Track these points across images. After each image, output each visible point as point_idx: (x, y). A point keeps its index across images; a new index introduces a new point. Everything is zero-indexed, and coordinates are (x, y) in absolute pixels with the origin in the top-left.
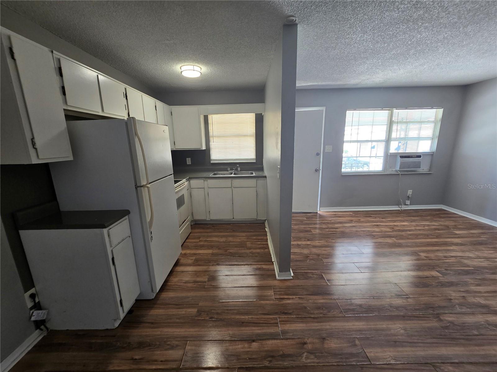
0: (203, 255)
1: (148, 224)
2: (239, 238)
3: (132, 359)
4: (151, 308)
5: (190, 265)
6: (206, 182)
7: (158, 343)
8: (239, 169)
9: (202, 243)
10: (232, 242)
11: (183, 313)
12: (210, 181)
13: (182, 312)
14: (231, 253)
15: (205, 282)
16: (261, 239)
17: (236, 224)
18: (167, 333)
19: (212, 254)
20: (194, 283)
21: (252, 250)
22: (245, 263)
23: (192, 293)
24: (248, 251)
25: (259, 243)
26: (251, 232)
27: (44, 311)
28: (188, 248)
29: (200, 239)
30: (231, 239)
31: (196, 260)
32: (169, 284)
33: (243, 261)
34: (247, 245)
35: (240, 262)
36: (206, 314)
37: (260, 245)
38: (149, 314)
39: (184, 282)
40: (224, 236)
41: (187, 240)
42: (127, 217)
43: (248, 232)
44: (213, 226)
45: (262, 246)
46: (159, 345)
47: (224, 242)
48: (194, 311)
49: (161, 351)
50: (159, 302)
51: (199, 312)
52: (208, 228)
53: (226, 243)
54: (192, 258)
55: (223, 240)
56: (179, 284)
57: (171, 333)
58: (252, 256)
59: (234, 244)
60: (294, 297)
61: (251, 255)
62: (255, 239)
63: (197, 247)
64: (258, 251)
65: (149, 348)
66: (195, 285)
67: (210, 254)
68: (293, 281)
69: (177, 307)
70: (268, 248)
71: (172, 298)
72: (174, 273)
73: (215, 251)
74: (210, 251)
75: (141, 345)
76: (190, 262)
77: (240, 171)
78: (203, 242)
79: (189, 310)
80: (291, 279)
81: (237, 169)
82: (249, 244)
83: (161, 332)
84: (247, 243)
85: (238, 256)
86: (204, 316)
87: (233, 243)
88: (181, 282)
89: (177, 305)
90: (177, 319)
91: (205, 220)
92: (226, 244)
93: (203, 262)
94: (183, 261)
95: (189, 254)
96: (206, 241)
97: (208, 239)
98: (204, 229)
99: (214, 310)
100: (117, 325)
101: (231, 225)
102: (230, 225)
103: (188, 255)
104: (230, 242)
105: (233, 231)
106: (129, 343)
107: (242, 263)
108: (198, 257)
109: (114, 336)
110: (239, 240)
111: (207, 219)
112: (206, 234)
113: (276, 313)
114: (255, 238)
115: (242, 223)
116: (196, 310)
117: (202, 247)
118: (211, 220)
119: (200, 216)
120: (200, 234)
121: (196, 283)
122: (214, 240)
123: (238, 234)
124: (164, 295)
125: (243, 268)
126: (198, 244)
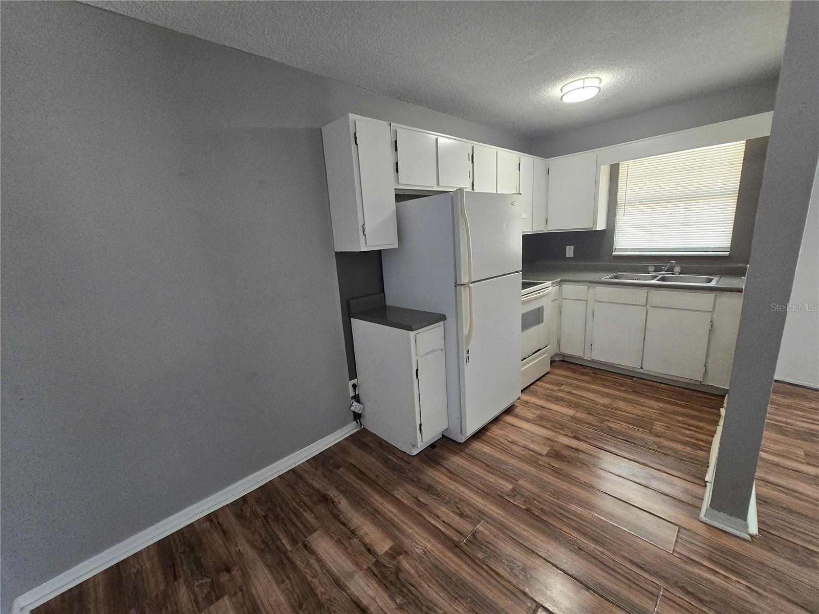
0: (554, 414)
1: (464, 338)
2: (641, 408)
3: (416, 498)
4: (456, 453)
5: (527, 420)
6: (591, 291)
7: (448, 499)
8: (677, 269)
9: (560, 394)
10: (621, 411)
11: (492, 480)
12: (600, 289)
13: (492, 478)
14: (610, 428)
15: (541, 455)
16: (697, 427)
17: (647, 381)
18: (462, 494)
19: (573, 418)
20: (523, 448)
21: (662, 440)
22: (632, 457)
23: (514, 461)
24: (651, 439)
25: (687, 432)
26: (677, 405)
27: (361, 406)
28: (535, 394)
29: (561, 388)
30: (622, 405)
31: (541, 418)
32: (489, 434)
33: (630, 453)
34: (654, 427)
35: (621, 450)
36: (524, 500)
37: (687, 436)
38: (452, 459)
39: (510, 440)
40: (608, 395)
41: (538, 383)
42: (441, 323)
43: (669, 403)
44: (593, 373)
45: (694, 441)
46: (448, 501)
47: (604, 405)
48: (508, 486)
49: (448, 509)
50: (467, 451)
51: (515, 492)
52: (583, 374)
53: (609, 408)
54: (535, 411)
55: (606, 401)
56: (502, 440)
57: (466, 497)
58: (656, 451)
59: (625, 416)
60: (734, 578)
61: (654, 447)
62: (679, 422)
63: (550, 398)
64: (679, 447)
65: (435, 497)
66: (523, 452)
67: (568, 415)
68: (748, 545)
69: (487, 468)
70: (709, 452)
71: (485, 453)
72: (500, 422)
73: (581, 415)
74: (571, 412)
75: (429, 489)
76: (530, 415)
77: (681, 273)
78: (563, 393)
79: (503, 482)
80: (744, 540)
81: (670, 270)
82: (658, 426)
83: (456, 487)
84: (656, 422)
85: (624, 438)
86: (519, 501)
87: (623, 413)
88: (506, 439)
89: (487, 466)
90: (481, 483)
91: (582, 359)
92: (608, 411)
93: (550, 424)
94: (519, 410)
95: (533, 404)
96: (570, 393)
97: (574, 392)
98: (575, 373)
99: (539, 502)
100: (415, 452)
101: (635, 379)
102: (632, 380)
103: (531, 405)
104: (616, 409)
105: (634, 391)
106: (420, 479)
107: (626, 455)
108: (546, 414)
109: (409, 463)
110: (640, 413)
111: (586, 358)
112: (575, 382)
113: (663, 578)
114: (681, 419)
115: (662, 383)
116: (511, 487)
117: (559, 400)
118: (593, 361)
119: (572, 349)
120: (563, 379)
121: (526, 450)
122: (586, 396)
123: (642, 400)
124: (477, 445)
125: (623, 464)
126: (553, 393)
